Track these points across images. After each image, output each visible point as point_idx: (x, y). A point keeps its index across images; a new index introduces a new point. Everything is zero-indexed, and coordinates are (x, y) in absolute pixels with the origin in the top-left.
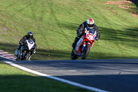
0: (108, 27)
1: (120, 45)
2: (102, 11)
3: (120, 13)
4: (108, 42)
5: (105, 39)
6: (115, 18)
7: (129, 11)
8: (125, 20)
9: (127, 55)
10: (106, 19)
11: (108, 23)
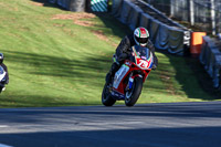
0: (59, 55)
1: (78, 84)
2: (48, 29)
3: (77, 32)
4: (58, 79)
5: (54, 75)
6: (68, 41)
7: (92, 30)
8: (85, 43)
9: (89, 100)
10: (55, 43)
11: (59, 49)
